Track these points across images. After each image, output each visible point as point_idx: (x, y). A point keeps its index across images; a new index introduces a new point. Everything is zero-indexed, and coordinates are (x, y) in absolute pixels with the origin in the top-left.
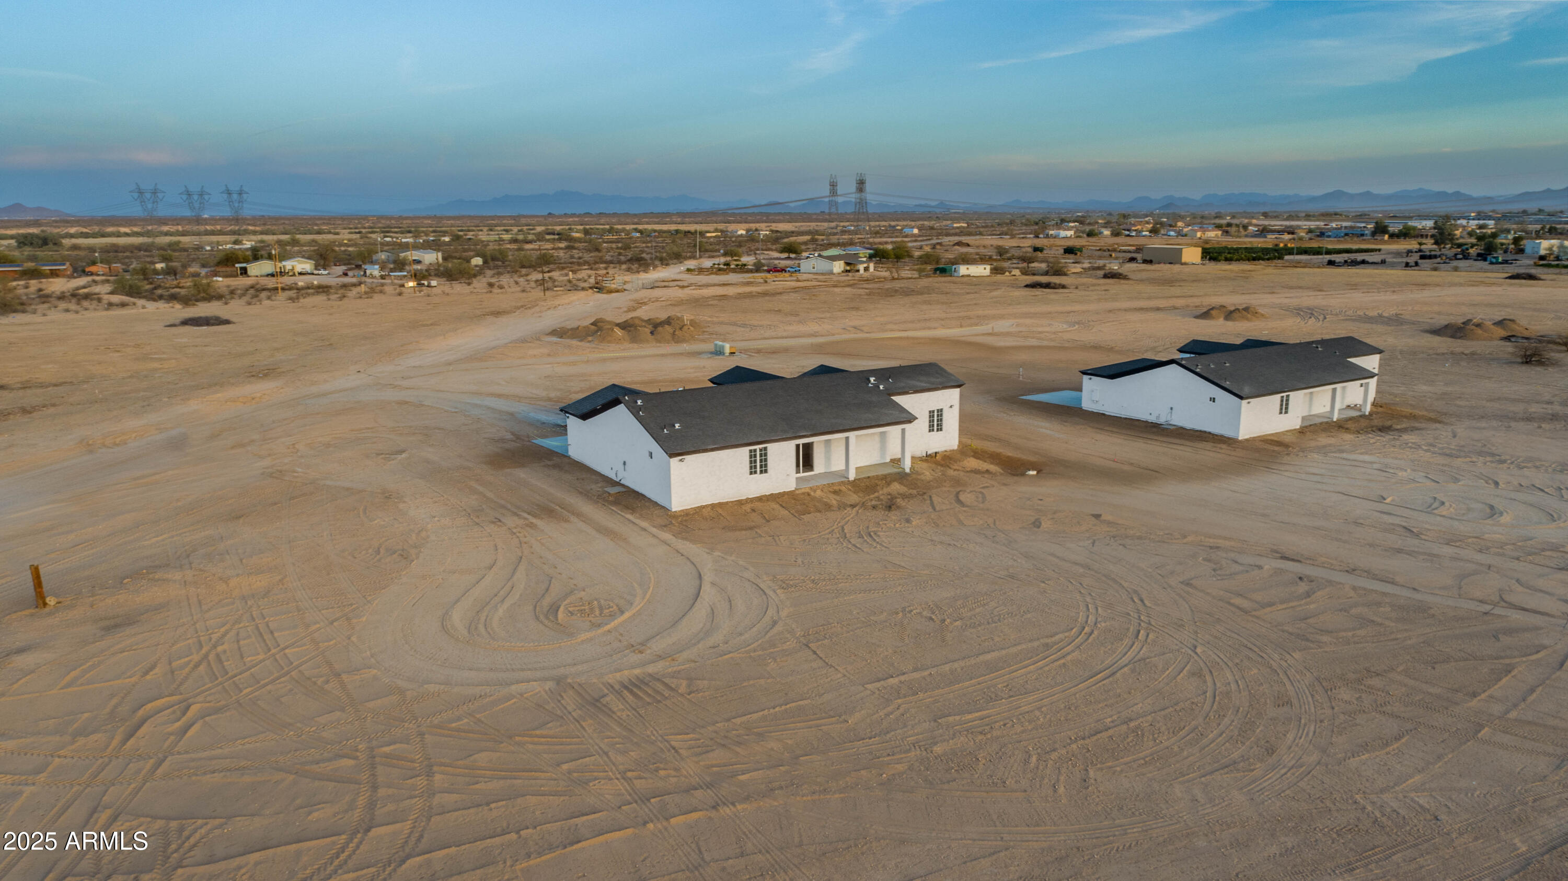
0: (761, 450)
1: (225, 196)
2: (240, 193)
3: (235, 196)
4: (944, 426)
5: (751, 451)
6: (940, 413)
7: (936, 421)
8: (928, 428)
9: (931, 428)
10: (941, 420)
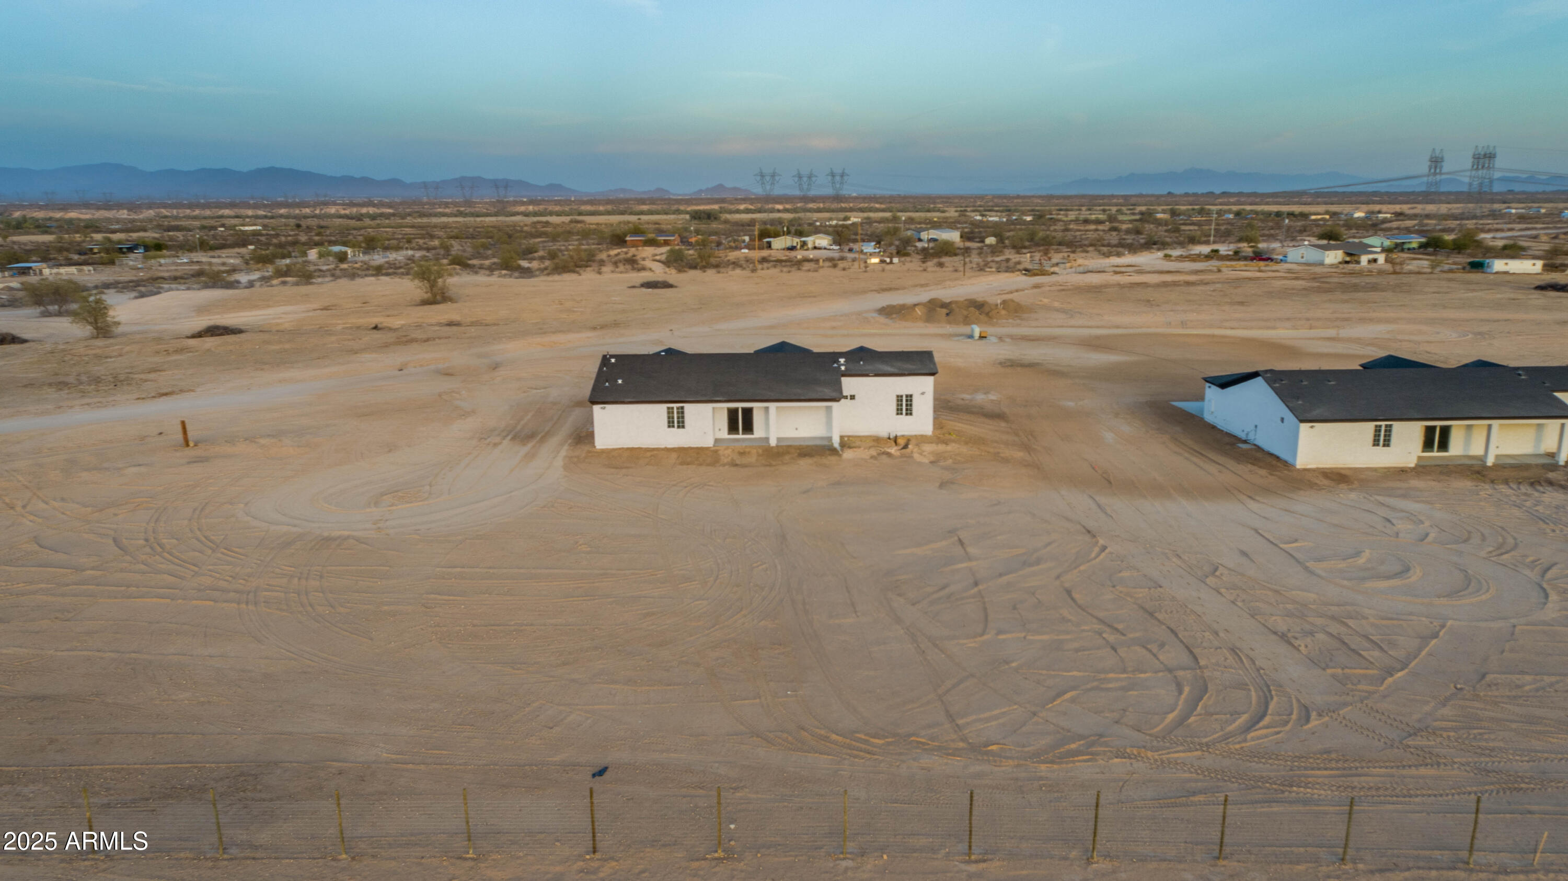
0: (678, 408)
1: (830, 178)
2: (842, 175)
3: (838, 178)
4: (914, 412)
5: (668, 408)
6: (909, 398)
7: (905, 405)
8: (895, 412)
9: (899, 412)
10: (911, 405)
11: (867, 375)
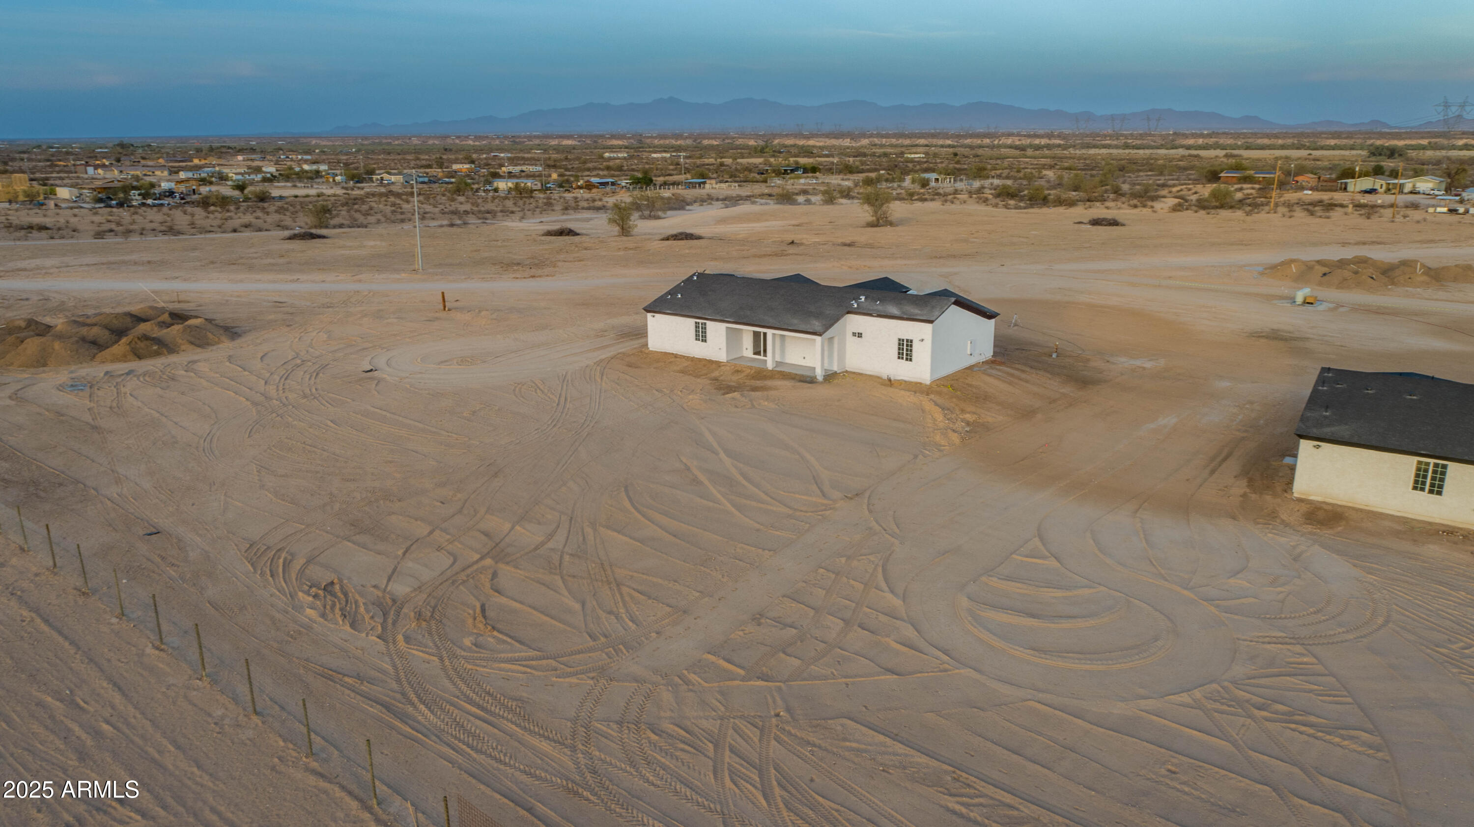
0: (702, 324)
4: (914, 358)
5: (696, 323)
6: (910, 343)
7: (905, 350)
8: (896, 355)
9: (900, 356)
10: (911, 351)
11: (871, 315)
